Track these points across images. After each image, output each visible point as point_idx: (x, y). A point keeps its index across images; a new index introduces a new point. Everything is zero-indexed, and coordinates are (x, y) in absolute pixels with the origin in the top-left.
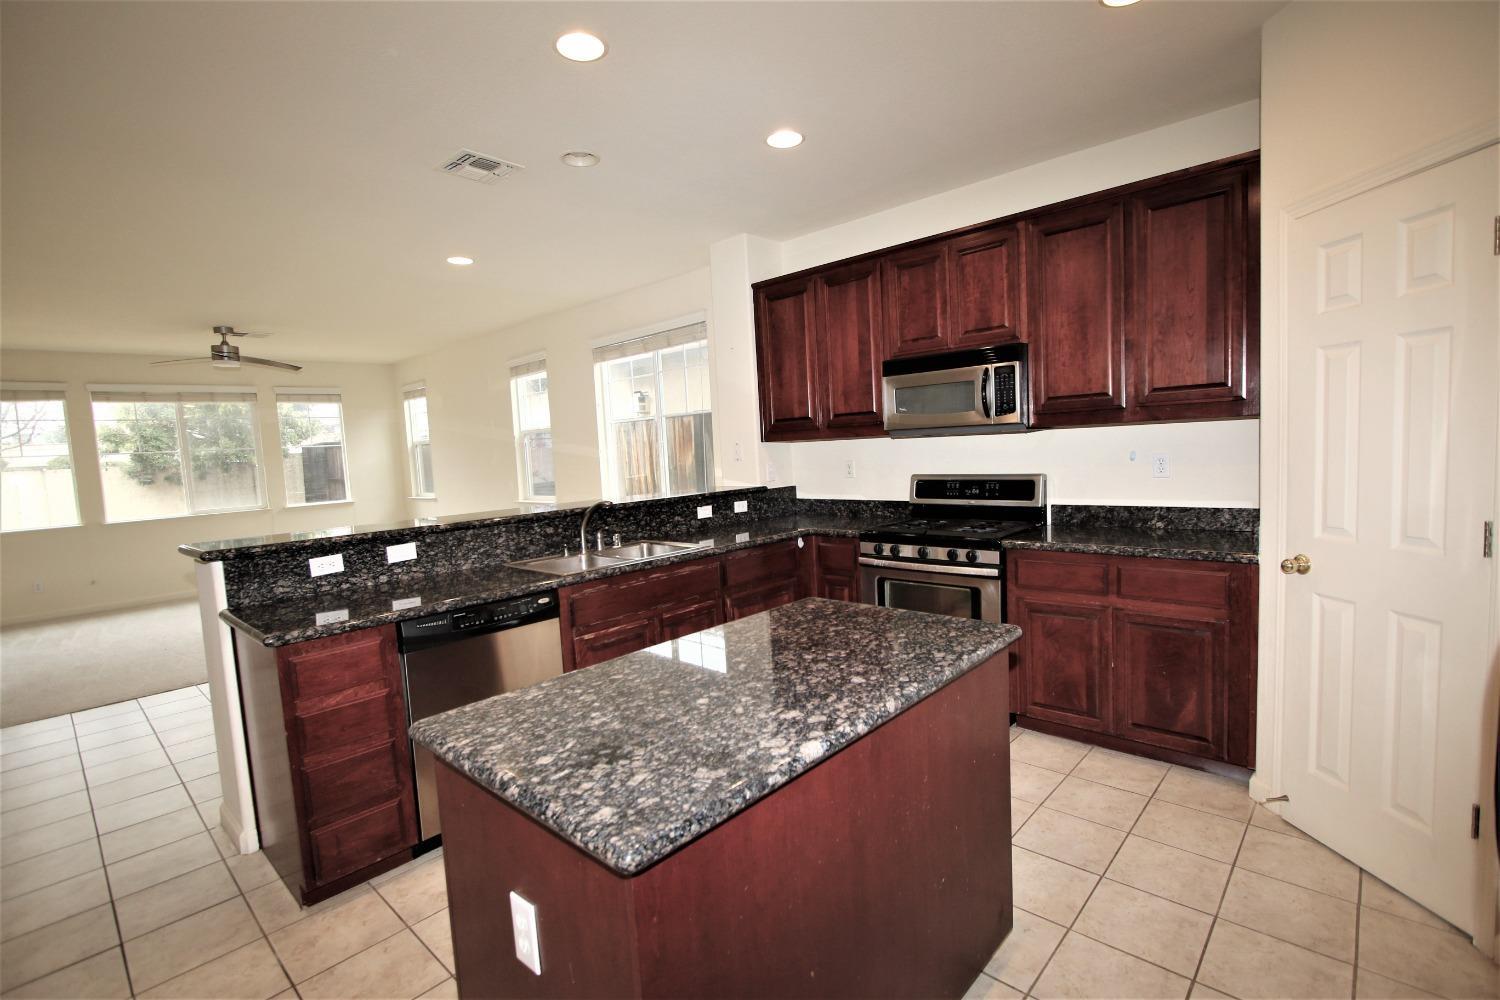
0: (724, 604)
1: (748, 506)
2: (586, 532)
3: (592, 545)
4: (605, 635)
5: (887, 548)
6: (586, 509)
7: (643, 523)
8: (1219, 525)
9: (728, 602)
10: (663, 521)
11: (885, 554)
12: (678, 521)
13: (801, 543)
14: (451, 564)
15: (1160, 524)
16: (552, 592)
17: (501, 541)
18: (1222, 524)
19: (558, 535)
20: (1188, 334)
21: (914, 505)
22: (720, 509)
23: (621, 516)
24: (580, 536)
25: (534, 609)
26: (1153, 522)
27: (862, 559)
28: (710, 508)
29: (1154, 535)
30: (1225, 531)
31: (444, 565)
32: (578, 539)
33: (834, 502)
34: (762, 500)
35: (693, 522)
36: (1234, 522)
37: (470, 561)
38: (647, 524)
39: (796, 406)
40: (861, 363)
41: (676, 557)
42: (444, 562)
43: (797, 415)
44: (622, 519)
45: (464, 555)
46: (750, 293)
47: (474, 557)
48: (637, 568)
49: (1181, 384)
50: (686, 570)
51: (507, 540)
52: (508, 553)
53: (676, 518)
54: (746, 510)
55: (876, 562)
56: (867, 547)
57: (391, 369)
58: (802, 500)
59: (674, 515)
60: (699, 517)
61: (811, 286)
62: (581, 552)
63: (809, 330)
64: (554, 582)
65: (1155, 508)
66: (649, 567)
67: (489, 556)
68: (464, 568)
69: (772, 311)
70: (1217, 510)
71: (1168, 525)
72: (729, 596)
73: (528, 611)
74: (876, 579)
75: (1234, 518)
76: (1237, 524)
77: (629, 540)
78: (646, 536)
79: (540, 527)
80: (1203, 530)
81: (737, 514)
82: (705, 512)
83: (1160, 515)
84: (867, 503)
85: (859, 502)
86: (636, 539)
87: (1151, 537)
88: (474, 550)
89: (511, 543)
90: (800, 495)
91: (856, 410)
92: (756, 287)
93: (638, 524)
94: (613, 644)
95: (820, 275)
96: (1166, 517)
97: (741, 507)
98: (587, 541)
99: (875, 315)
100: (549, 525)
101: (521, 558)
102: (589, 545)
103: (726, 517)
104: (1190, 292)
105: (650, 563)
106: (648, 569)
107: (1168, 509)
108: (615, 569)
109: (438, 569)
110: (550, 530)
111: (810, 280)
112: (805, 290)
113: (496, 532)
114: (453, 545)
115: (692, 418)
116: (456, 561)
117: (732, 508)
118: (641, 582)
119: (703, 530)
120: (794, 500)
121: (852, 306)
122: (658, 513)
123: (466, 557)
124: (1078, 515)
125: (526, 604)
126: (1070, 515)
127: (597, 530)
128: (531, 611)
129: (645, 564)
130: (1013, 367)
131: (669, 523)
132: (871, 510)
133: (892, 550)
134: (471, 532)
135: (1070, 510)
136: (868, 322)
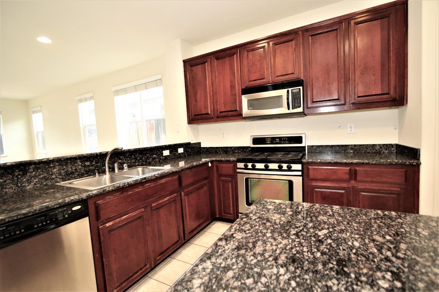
0: (181, 195)
1: (184, 150)
2: (109, 163)
3: (112, 170)
4: (119, 222)
5: (250, 165)
6: (108, 152)
7: (138, 158)
8: (375, 151)
9: (183, 193)
10: (148, 157)
11: (248, 167)
12: (155, 157)
13: (210, 165)
14: (17, 186)
15: (351, 151)
16: (83, 202)
17: (55, 170)
18: (376, 150)
19: (92, 166)
20: (373, 74)
21: (251, 147)
22: (173, 151)
23: (127, 155)
24: (105, 166)
25: (69, 214)
26: (349, 150)
27: (238, 170)
28: (168, 151)
29: (349, 155)
30: (377, 153)
31: (11, 187)
32: (104, 167)
33: (217, 148)
34: (189, 148)
35: (161, 157)
36: (381, 149)
37: (32, 184)
38: (140, 159)
39: (203, 109)
40: (231, 90)
41: (158, 174)
42: (11, 185)
43: (203, 113)
44: (128, 157)
45: (27, 181)
46: (181, 65)
47: (35, 181)
48: (138, 182)
49: (370, 94)
50: (163, 181)
51: (59, 170)
52: (61, 177)
53: (154, 156)
54: (183, 152)
55: (246, 171)
56: (241, 165)
57: (26, 102)
58: (204, 148)
59: (153, 154)
60: (164, 155)
61: (209, 60)
62: (105, 174)
63: (209, 78)
64: (84, 196)
65: (349, 145)
66: (144, 180)
67: (47, 179)
68: (28, 188)
69: (192, 71)
70: (374, 145)
71: (355, 151)
72: (183, 191)
73: (64, 216)
74: (245, 178)
75: (381, 148)
76: (382, 150)
77: (131, 167)
78: (140, 164)
79: (81, 162)
80: (369, 153)
81: (179, 153)
82: (166, 153)
83: (351, 148)
84: (231, 148)
85: (228, 147)
86: (136, 166)
87: (348, 156)
88: (35, 177)
89: (63, 171)
90: (202, 146)
91: (229, 110)
92: (185, 62)
93: (136, 159)
94: (125, 224)
95: (213, 55)
96: (354, 148)
97: (181, 150)
98: (109, 168)
99: (237, 71)
100: (87, 161)
101: (69, 180)
102: (111, 170)
103: (175, 155)
104: (374, 57)
105: (145, 178)
106: (144, 182)
107: (355, 145)
108: (125, 183)
109: (7, 190)
110: (88, 163)
111: (208, 58)
112: (206, 62)
113: (52, 165)
114: (19, 175)
115: (154, 121)
116: (21, 184)
117: (177, 151)
118: (140, 189)
119: (166, 160)
120: (200, 148)
121: (227, 67)
122: (145, 153)
123: (29, 182)
124: (318, 149)
125: (63, 212)
126: (315, 149)
127: (115, 162)
128: (66, 216)
129: (142, 179)
130: (300, 89)
131: (151, 158)
132: (233, 150)
133: (252, 166)
134: (33, 166)
135: (315, 147)
136: (235, 73)
